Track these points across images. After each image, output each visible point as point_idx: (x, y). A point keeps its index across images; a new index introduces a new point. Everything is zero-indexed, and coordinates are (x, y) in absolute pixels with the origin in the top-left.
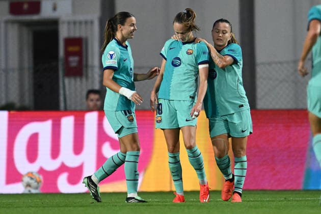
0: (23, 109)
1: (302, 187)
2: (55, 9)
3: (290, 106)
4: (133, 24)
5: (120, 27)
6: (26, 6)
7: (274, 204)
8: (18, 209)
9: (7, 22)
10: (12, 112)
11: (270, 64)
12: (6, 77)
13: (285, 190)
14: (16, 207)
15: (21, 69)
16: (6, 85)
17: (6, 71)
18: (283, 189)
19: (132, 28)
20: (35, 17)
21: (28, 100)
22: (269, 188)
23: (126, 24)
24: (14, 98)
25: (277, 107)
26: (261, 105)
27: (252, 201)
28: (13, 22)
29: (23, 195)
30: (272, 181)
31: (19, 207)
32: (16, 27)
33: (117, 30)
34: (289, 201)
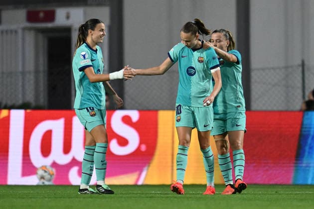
0: (38, 108)
1: (291, 182)
2: (68, 17)
3: (281, 108)
4: (103, 30)
5: (91, 32)
6: (42, 15)
7: (266, 197)
8: (33, 199)
9: (24, 29)
10: (28, 111)
11: (263, 69)
12: (23, 79)
13: (276, 185)
14: (31, 198)
15: (37, 72)
16: (23, 86)
17: (23, 73)
18: (274, 183)
19: (102, 33)
20: (50, 25)
21: (43, 100)
22: (261, 182)
23: (96, 29)
24: (30, 98)
25: (270, 109)
26: (255, 106)
27: (245, 194)
28: (30, 29)
29: (37, 186)
30: (265, 177)
31: (34, 198)
32: (32, 33)
33: (87, 35)
34: (280, 194)
